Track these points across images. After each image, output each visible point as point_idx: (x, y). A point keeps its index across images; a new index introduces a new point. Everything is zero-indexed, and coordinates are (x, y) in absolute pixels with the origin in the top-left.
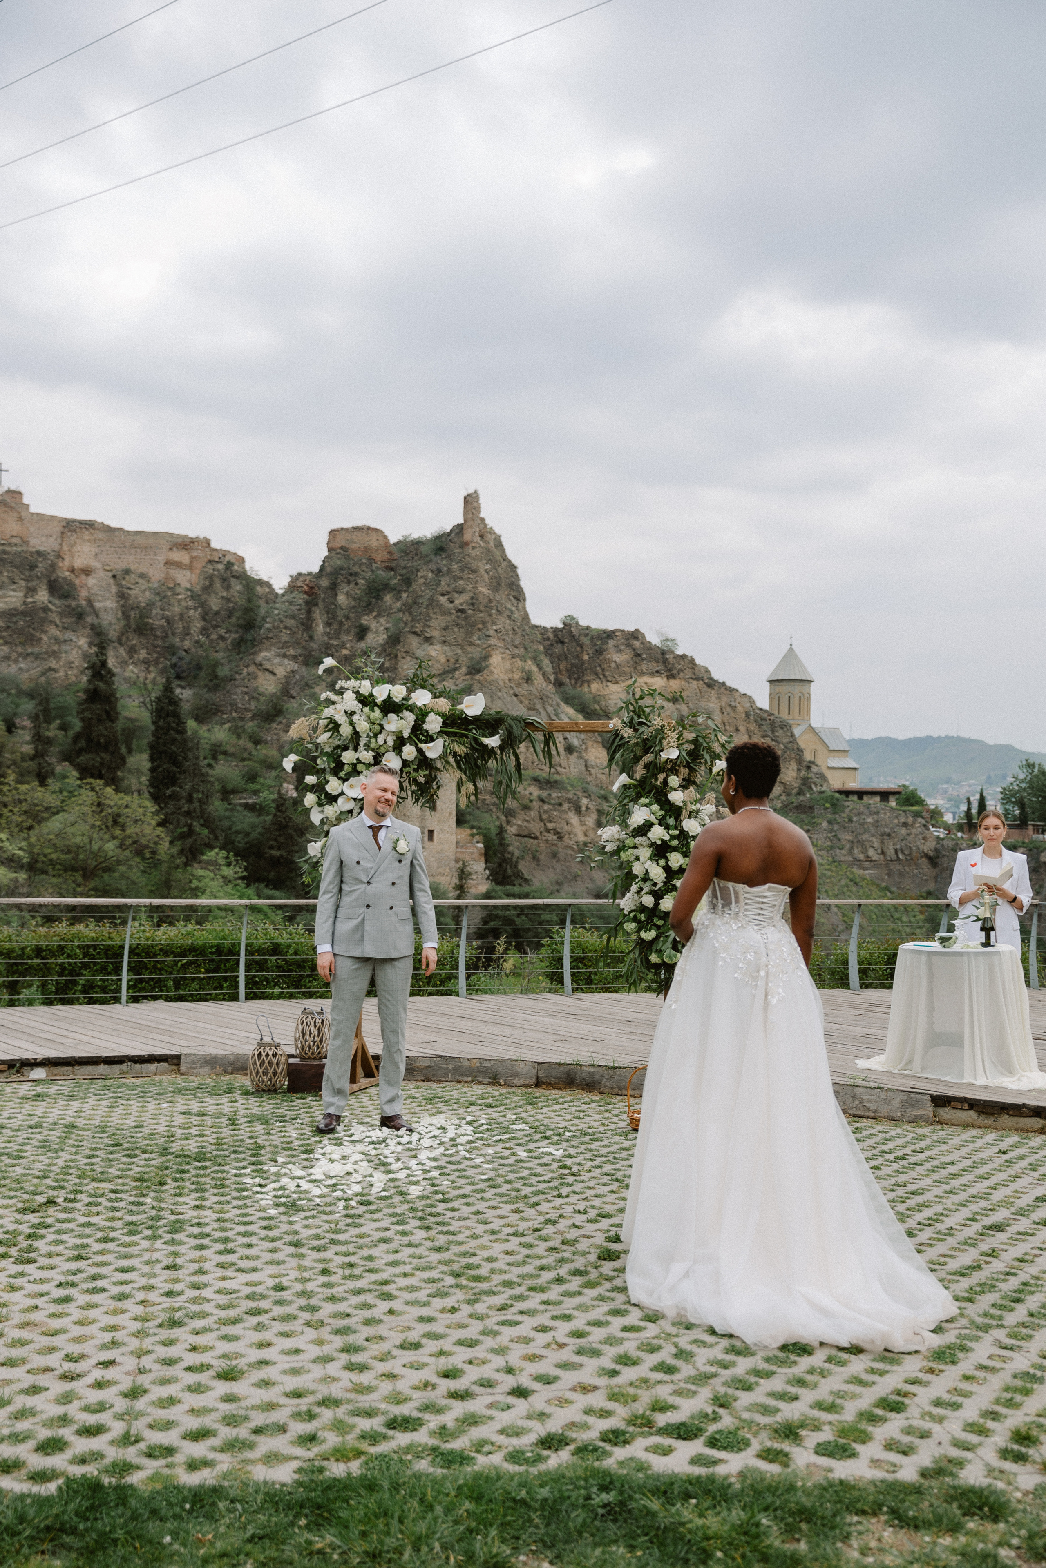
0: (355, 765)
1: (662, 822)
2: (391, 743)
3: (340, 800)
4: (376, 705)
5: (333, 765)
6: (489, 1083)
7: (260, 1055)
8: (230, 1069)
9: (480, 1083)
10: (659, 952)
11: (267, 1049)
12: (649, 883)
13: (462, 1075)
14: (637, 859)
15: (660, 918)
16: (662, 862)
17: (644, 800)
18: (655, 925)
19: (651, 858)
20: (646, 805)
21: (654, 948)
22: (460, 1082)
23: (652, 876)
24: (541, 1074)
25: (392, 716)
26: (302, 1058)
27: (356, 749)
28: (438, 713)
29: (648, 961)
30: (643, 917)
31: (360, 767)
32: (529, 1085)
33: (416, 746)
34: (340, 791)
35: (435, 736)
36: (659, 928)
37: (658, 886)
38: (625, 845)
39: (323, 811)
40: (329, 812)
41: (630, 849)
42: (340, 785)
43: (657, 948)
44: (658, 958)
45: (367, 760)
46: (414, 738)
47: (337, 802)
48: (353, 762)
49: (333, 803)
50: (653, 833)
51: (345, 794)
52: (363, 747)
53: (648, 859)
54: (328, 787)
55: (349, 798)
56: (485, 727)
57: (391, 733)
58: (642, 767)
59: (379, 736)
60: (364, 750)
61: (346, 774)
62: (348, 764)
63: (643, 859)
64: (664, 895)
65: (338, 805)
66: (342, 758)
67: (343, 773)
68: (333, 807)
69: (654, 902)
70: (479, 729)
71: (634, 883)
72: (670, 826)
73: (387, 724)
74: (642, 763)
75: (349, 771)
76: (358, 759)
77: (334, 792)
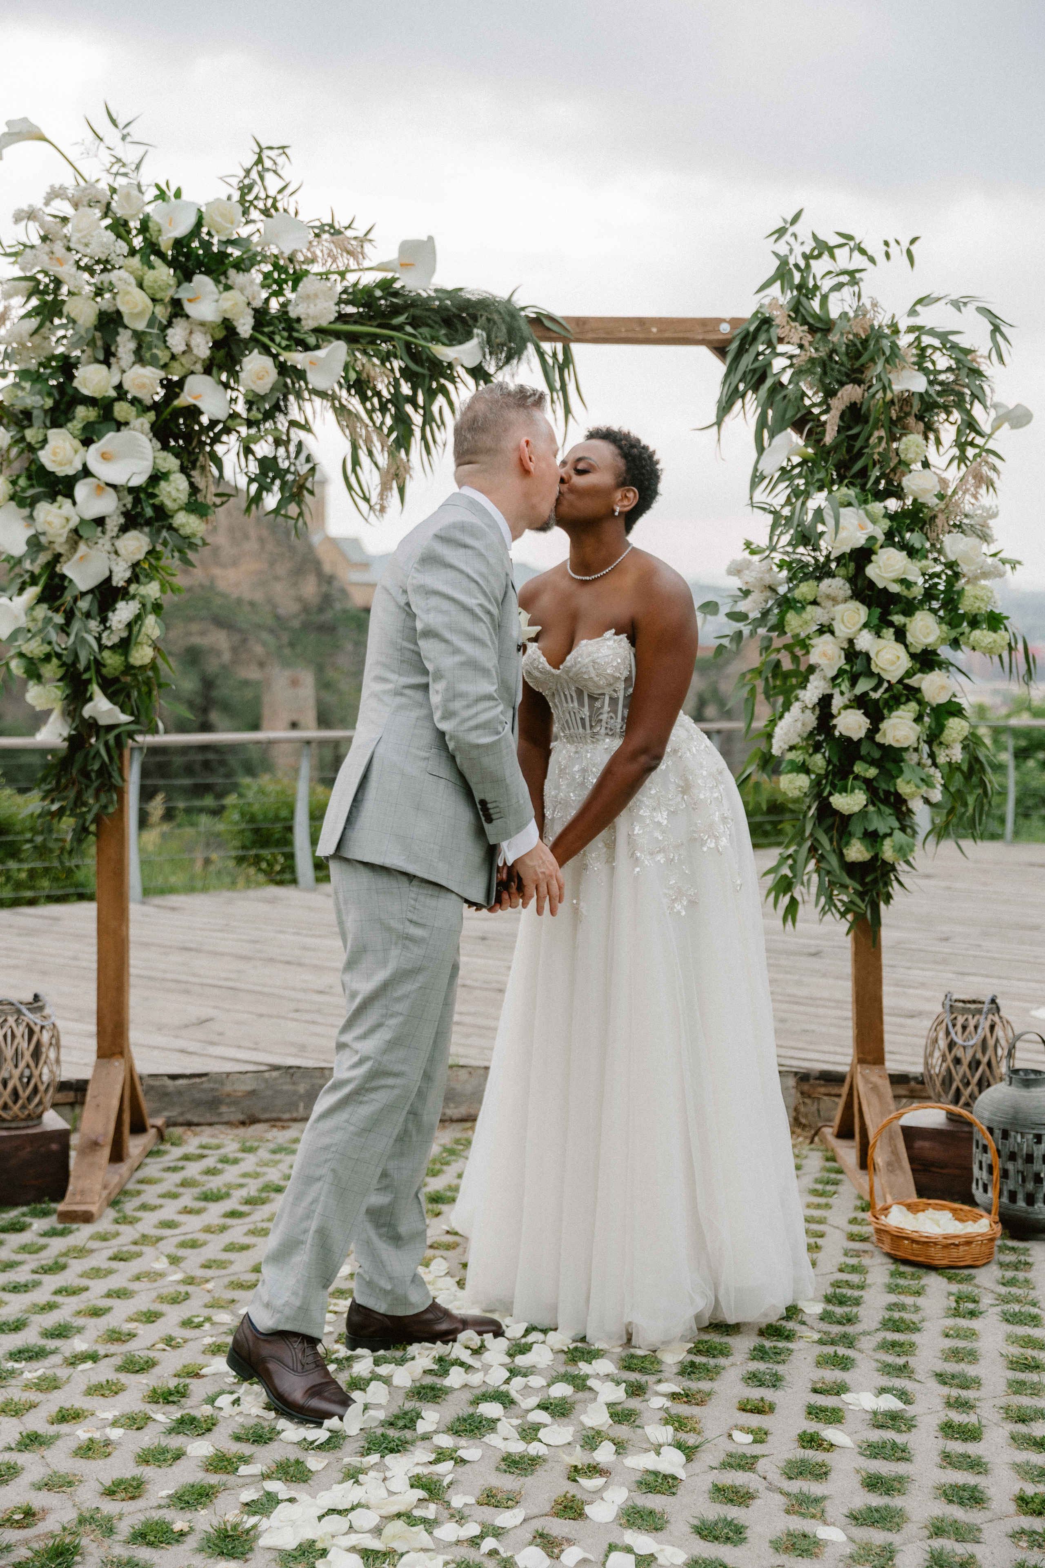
0: (108, 406)
2: (204, 348)
3: (81, 490)
4: (158, 251)
10: (873, 838)
12: (856, 683)
14: (825, 629)
15: (872, 763)
16: (889, 633)
17: (845, 491)
18: (857, 777)
19: (865, 626)
20: (852, 503)
21: (857, 828)
25: (202, 282)
27: (110, 363)
29: (841, 856)
30: (818, 761)
31: (121, 410)
34: (80, 467)
35: (312, 340)
36: (869, 785)
37: (881, 690)
38: (794, 599)
39: (31, 517)
40: (49, 519)
41: (809, 608)
42: (76, 452)
43: (866, 830)
44: (867, 850)
45: (145, 391)
46: (266, 340)
47: (70, 495)
48: (107, 395)
49: (60, 498)
50: (880, 567)
51: (93, 476)
52: (132, 358)
53: (861, 630)
54: (46, 457)
55: (103, 485)
56: (436, 322)
57: (202, 324)
58: (838, 414)
59: (170, 331)
60: (134, 363)
61: (84, 428)
62: (91, 401)
63: (843, 630)
64: (891, 710)
65: (74, 503)
66: (76, 383)
67: (76, 425)
68: (60, 507)
69: (868, 726)
70: (420, 327)
71: (809, 686)
72: (918, 551)
73: (190, 301)
74: (838, 404)
75: (92, 419)
76: (119, 387)
77: (63, 468)
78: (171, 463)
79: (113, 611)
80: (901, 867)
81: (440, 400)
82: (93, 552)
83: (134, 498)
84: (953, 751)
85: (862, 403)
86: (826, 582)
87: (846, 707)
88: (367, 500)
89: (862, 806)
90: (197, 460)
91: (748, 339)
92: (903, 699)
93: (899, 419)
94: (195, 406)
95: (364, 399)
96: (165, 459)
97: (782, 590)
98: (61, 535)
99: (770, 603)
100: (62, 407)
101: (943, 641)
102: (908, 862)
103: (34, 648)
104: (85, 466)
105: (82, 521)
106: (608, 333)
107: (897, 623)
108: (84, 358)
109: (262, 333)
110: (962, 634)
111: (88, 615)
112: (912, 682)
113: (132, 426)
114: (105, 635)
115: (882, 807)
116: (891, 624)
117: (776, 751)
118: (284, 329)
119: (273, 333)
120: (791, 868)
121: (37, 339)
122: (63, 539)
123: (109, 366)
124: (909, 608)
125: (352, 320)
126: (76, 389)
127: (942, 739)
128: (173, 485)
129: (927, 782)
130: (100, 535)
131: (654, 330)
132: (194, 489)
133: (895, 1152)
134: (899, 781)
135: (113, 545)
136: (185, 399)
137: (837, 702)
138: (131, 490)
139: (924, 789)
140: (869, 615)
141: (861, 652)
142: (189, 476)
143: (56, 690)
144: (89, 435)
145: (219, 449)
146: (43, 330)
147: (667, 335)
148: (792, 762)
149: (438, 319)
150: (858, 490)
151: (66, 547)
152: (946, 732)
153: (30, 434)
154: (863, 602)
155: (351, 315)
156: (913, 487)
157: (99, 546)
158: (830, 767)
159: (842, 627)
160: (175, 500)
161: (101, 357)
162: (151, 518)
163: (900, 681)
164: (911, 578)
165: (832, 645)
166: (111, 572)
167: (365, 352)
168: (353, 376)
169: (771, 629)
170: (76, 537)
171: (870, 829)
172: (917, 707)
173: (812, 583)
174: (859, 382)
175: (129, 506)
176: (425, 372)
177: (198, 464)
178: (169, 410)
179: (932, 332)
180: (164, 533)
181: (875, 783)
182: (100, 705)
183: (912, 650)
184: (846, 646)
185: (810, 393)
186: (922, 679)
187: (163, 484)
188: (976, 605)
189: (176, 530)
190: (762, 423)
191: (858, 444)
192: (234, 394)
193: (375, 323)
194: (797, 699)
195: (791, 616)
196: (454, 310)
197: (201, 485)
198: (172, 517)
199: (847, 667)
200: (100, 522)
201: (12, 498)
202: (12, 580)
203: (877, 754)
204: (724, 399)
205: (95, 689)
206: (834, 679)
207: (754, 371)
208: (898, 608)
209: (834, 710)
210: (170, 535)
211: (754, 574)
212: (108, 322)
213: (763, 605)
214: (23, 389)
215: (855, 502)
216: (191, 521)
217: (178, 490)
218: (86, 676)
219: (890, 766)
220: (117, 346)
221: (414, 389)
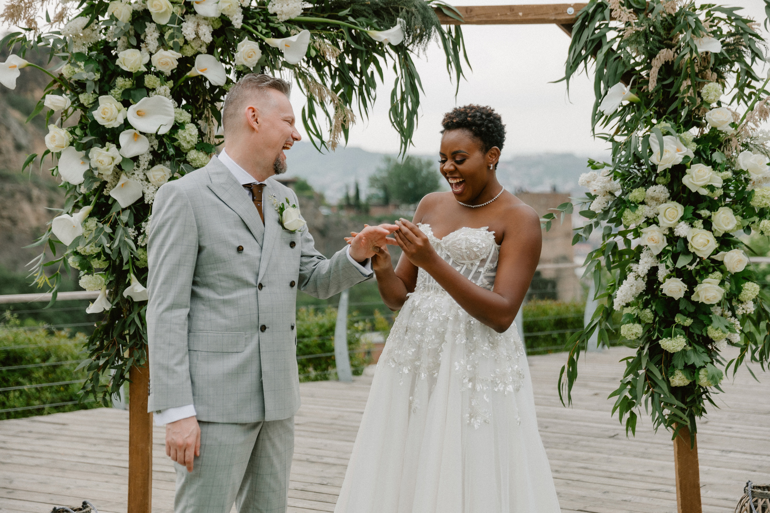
0: (140, 75)
1: (703, 158)
2: (208, 38)
3: (124, 138)
5: (99, 76)
10: (691, 369)
14: (651, 221)
15: (689, 315)
16: (699, 223)
17: (667, 125)
18: (677, 326)
21: (679, 363)
29: (668, 383)
30: (648, 314)
31: (150, 80)
33: (259, 42)
34: (122, 122)
35: (283, 29)
36: (687, 331)
37: (695, 264)
38: (629, 200)
39: (87, 157)
40: (101, 158)
41: (640, 207)
42: (119, 111)
43: (686, 364)
44: (687, 378)
45: (167, 67)
46: (251, 29)
47: (116, 141)
48: (140, 70)
49: (107, 144)
50: (692, 177)
51: (132, 127)
52: (157, 44)
53: (679, 222)
54: (98, 115)
55: (139, 134)
56: (370, 14)
57: (206, 19)
58: (657, 70)
59: (183, 24)
60: (158, 48)
61: (123, 93)
62: (128, 75)
63: (665, 222)
64: (702, 277)
65: (119, 147)
66: (118, 62)
67: (117, 91)
68: (108, 150)
69: (686, 289)
70: (358, 17)
71: (641, 261)
72: (719, 164)
73: (197, 3)
74: (657, 63)
75: (128, 87)
76: (149, 65)
77: (110, 123)
78: (186, 116)
79: (147, 221)
80: (712, 389)
81: (372, 67)
82: (131, 180)
83: (159, 142)
84: (748, 306)
85: (673, 62)
86: (652, 188)
87: (669, 277)
88: (319, 136)
89: (683, 347)
90: (203, 113)
91: (588, 18)
92: (711, 270)
93: (700, 71)
94: (202, 76)
95: (319, 68)
96: (181, 114)
97: (618, 194)
98: (108, 170)
99: (610, 203)
100: (106, 78)
101: (738, 227)
102: (717, 387)
103: (90, 249)
104: (126, 120)
105: (124, 159)
106: (488, 17)
107: (703, 216)
108: (120, 43)
109: (248, 24)
110: (753, 222)
111: (126, 225)
112: (718, 257)
113: (157, 91)
114: (140, 238)
115: (696, 346)
116: (699, 217)
117: (616, 307)
118: (263, 21)
119: (255, 23)
120: (630, 392)
121: (88, 31)
122: (110, 172)
123: (140, 49)
124: (713, 206)
125: (309, 12)
126: (118, 66)
127: (740, 298)
128: (187, 132)
129: (730, 328)
130: (135, 168)
131: (521, 14)
132: (201, 134)
134: (709, 328)
135: (145, 174)
136: (194, 72)
137: (662, 273)
138: (157, 136)
139: (728, 334)
140: (685, 211)
141: (679, 237)
142: (197, 125)
143: (100, 277)
144: (126, 99)
145: (219, 105)
146: (92, 25)
147: (530, 17)
148: (629, 315)
149: (371, 12)
150: (673, 123)
151: (112, 177)
152: (743, 292)
153: (85, 98)
154: (679, 202)
155: (308, 9)
156: (714, 120)
157: (136, 176)
158: (657, 319)
159: (665, 220)
160: (188, 142)
161: (135, 44)
162: (173, 155)
163: (708, 258)
164: (715, 184)
165: (657, 233)
166: (143, 194)
167: (321, 37)
168: (313, 53)
169: (611, 221)
170: (118, 170)
171: (690, 363)
172: (721, 275)
173: (642, 189)
174: (670, 47)
175: (156, 148)
176: (363, 48)
177: (204, 116)
178: (183, 79)
179: (720, 9)
180: (182, 166)
181: (691, 330)
182: (136, 288)
183: (717, 235)
184: (667, 233)
185: (634, 55)
186: (724, 255)
187: (180, 131)
188: (764, 202)
189: (188, 163)
190: (599, 77)
191: (673, 91)
192: (228, 67)
193: (326, 15)
194: (631, 270)
195: (627, 213)
196: (381, 4)
197: (207, 131)
198: (186, 154)
199: (669, 248)
200: (135, 159)
201: (72, 144)
202: (69, 200)
203: (692, 309)
204: (571, 61)
205: (132, 276)
206: (659, 256)
207: (593, 41)
208: (704, 205)
209: (660, 279)
210: (186, 167)
211: (599, 184)
212: (138, 19)
213: (605, 205)
214: (79, 67)
215: (673, 131)
216: (199, 156)
217: (191, 135)
218: (125, 268)
219: (702, 317)
220: (146, 36)
221: (354, 60)
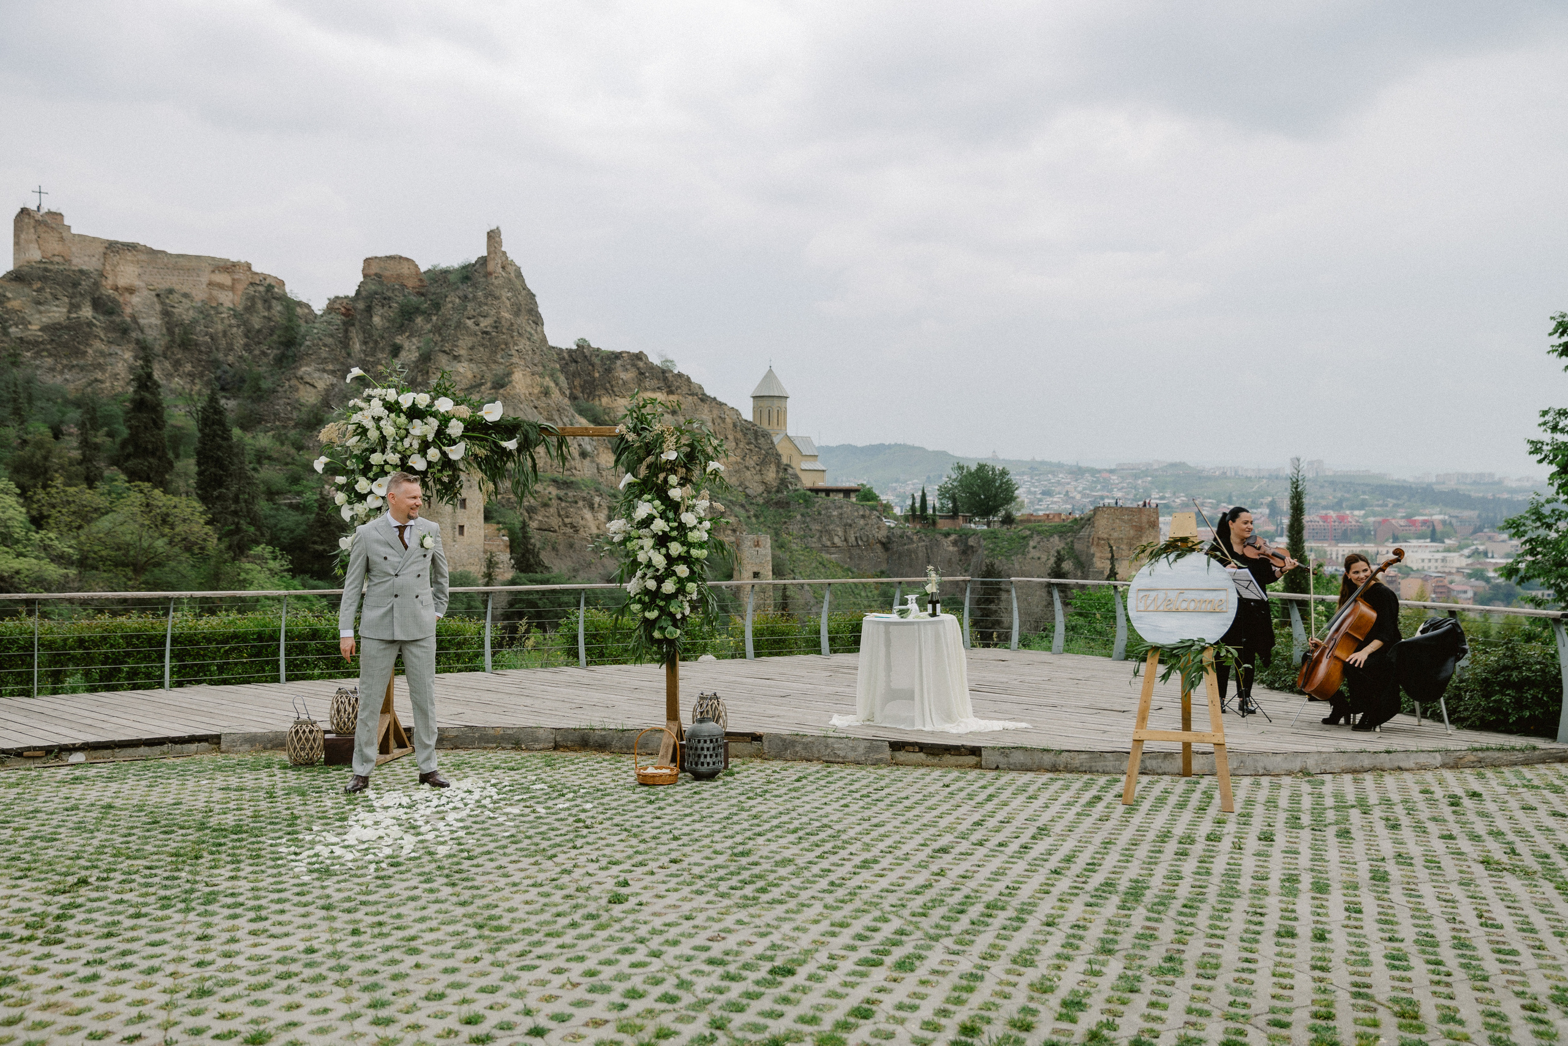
0: (383, 466)
1: (663, 516)
2: (416, 445)
3: (369, 498)
4: (401, 411)
5: (362, 466)
6: (512, 748)
7: (297, 732)
8: (269, 746)
9: (504, 749)
10: (662, 629)
11: (304, 727)
12: (652, 569)
13: (488, 742)
14: (642, 548)
15: (662, 600)
16: (663, 551)
17: (647, 497)
18: (658, 605)
19: (653, 548)
20: (649, 501)
21: (657, 626)
22: (485, 748)
23: (654, 563)
24: (558, 739)
25: (417, 422)
26: (338, 733)
27: (383, 452)
28: (459, 419)
29: (653, 637)
30: (647, 599)
31: (387, 468)
32: (548, 749)
33: (440, 449)
34: (370, 491)
35: (457, 440)
36: (661, 609)
37: (660, 572)
38: (630, 537)
39: (352, 509)
40: (359, 509)
41: (634, 540)
42: (368, 485)
45: (396, 462)
47: (366, 500)
48: (381, 464)
49: (362, 501)
51: (374, 493)
52: (391, 450)
54: (357, 487)
56: (503, 432)
57: (416, 437)
58: (646, 467)
59: (405, 440)
60: (391, 452)
61: (372, 476)
62: (376, 466)
64: (666, 579)
65: (367, 503)
66: (371, 460)
67: (369, 475)
69: (657, 585)
72: (671, 519)
73: (412, 428)
76: (386, 461)
77: (363, 491)
84: (693, 595)
87: (650, 578)
89: (657, 616)
92: (671, 576)
98: (362, 515)
100: (364, 468)
105: (371, 509)
106: (574, 433)
112: (674, 569)
117: (632, 595)
126: (370, 462)
127: (687, 591)
131: (591, 432)
133: (667, 752)
136: (409, 464)
147: (596, 434)
159: (646, 547)
163: (667, 568)
164: (666, 530)
171: (661, 626)
172: (676, 579)
176: (500, 450)
181: (664, 608)
186: (676, 567)
188: (692, 540)
195: (628, 543)
196: (512, 426)
201: (347, 502)
203: (663, 597)
214: (353, 462)
